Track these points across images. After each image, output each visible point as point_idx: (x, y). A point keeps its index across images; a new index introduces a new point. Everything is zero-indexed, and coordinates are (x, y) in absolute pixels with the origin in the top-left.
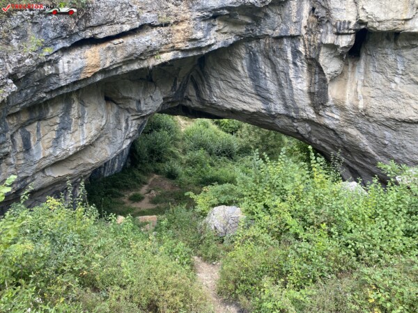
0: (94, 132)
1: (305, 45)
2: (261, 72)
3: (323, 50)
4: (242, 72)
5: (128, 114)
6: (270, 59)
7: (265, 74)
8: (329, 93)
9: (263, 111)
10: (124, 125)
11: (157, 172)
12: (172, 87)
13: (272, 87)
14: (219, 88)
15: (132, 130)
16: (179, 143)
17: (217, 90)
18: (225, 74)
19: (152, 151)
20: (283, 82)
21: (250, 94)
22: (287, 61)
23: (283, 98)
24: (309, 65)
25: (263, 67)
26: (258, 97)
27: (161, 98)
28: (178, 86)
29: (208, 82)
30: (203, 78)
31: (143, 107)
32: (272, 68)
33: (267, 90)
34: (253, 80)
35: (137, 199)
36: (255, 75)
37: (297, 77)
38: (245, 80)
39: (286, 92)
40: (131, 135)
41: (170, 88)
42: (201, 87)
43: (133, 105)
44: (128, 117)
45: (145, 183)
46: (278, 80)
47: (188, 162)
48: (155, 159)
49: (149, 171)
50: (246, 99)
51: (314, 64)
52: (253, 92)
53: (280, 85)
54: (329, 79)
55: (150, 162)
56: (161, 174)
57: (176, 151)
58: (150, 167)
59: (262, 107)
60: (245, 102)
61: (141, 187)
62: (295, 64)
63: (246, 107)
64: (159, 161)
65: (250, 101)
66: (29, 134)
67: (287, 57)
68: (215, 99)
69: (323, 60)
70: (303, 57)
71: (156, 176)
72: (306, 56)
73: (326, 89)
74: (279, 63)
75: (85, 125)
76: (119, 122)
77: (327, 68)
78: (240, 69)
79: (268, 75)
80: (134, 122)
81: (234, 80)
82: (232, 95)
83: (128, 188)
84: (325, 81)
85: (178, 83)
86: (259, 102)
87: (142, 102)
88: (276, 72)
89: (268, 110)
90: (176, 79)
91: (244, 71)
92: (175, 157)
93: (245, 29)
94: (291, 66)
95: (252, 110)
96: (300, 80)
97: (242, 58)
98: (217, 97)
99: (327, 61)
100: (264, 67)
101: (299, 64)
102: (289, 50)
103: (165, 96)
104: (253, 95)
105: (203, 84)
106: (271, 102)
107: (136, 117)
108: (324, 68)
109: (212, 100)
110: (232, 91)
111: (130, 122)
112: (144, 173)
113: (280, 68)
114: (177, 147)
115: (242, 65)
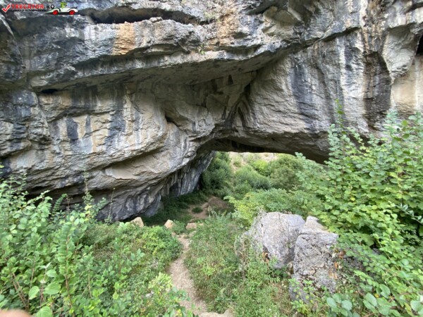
0: (149, 140)
1: (363, 40)
2: (307, 86)
3: (389, 39)
4: (286, 90)
5: (186, 136)
6: (318, 68)
7: (310, 87)
8: (392, 97)
9: (306, 131)
10: (183, 144)
11: (215, 195)
12: (223, 115)
13: (318, 101)
14: (262, 113)
15: (190, 150)
16: (232, 179)
17: (261, 117)
18: (269, 97)
19: (213, 182)
20: (332, 93)
21: (293, 115)
22: (338, 66)
23: (330, 112)
24: (368, 64)
25: (309, 80)
26: (301, 117)
27: (213, 123)
28: (227, 115)
29: (252, 110)
30: (249, 107)
31: (198, 129)
32: (319, 79)
33: (312, 106)
34: (297, 97)
35: (198, 211)
36: (299, 91)
37: (349, 84)
38: (288, 99)
39: (335, 104)
40: (189, 154)
41: (221, 116)
42: (246, 117)
43: (190, 127)
44: (187, 138)
45: (206, 201)
46: (326, 92)
47: (237, 190)
48: (215, 186)
49: (210, 193)
50: (288, 120)
51: (375, 61)
52: (297, 110)
53: (328, 97)
54: (393, 79)
55: (211, 188)
56: (218, 196)
57: (229, 183)
58: (211, 191)
59: (305, 127)
60: (287, 124)
61: (203, 203)
62: (348, 67)
63: (288, 129)
64: (217, 188)
65: (293, 122)
66: (76, 124)
67: (339, 60)
68: (258, 125)
69: (387, 54)
70: (360, 56)
71: (214, 197)
72: (365, 52)
73: (388, 92)
74: (328, 70)
75: (140, 130)
76: (179, 142)
77: (392, 64)
78: (284, 87)
79: (314, 88)
80: (191, 143)
81: (277, 102)
82: (275, 119)
83: (193, 203)
84: (388, 81)
85: (228, 112)
86: (302, 122)
87: (197, 124)
88: (324, 82)
89: (312, 129)
90: (225, 108)
91: (288, 89)
92: (229, 187)
93: (292, 31)
94: (343, 71)
95: (294, 131)
96: (353, 87)
97: (286, 74)
98: (260, 123)
99: (392, 54)
100: (311, 79)
101: (354, 66)
102: (342, 51)
103: (216, 122)
104: (296, 115)
105: (248, 114)
106: (315, 119)
107: (193, 138)
108: (388, 64)
109: (256, 127)
110: (274, 115)
111: (188, 143)
112: (206, 194)
113: (330, 76)
114: (230, 181)
115: (286, 83)
